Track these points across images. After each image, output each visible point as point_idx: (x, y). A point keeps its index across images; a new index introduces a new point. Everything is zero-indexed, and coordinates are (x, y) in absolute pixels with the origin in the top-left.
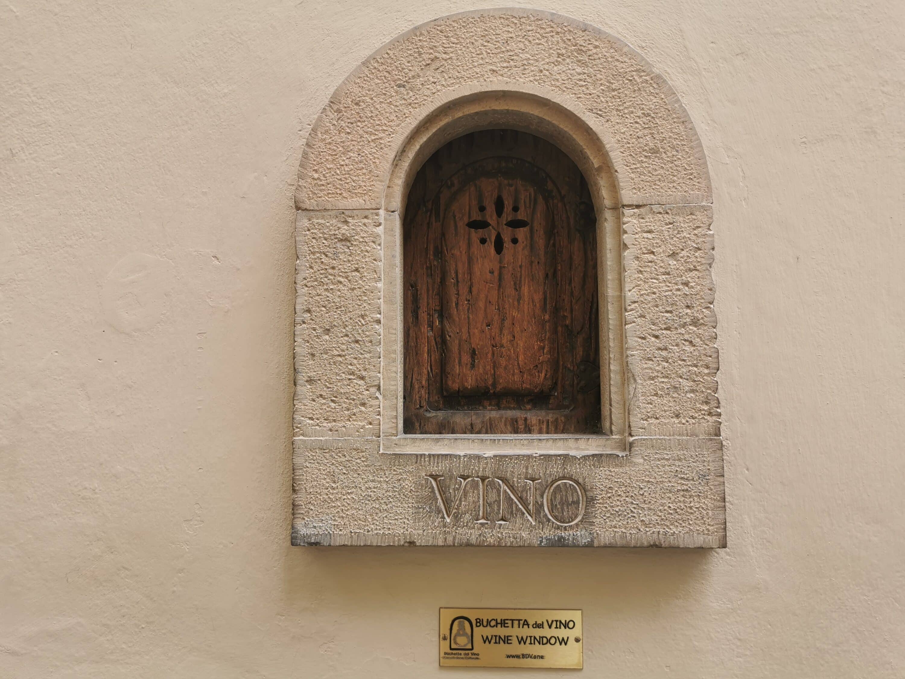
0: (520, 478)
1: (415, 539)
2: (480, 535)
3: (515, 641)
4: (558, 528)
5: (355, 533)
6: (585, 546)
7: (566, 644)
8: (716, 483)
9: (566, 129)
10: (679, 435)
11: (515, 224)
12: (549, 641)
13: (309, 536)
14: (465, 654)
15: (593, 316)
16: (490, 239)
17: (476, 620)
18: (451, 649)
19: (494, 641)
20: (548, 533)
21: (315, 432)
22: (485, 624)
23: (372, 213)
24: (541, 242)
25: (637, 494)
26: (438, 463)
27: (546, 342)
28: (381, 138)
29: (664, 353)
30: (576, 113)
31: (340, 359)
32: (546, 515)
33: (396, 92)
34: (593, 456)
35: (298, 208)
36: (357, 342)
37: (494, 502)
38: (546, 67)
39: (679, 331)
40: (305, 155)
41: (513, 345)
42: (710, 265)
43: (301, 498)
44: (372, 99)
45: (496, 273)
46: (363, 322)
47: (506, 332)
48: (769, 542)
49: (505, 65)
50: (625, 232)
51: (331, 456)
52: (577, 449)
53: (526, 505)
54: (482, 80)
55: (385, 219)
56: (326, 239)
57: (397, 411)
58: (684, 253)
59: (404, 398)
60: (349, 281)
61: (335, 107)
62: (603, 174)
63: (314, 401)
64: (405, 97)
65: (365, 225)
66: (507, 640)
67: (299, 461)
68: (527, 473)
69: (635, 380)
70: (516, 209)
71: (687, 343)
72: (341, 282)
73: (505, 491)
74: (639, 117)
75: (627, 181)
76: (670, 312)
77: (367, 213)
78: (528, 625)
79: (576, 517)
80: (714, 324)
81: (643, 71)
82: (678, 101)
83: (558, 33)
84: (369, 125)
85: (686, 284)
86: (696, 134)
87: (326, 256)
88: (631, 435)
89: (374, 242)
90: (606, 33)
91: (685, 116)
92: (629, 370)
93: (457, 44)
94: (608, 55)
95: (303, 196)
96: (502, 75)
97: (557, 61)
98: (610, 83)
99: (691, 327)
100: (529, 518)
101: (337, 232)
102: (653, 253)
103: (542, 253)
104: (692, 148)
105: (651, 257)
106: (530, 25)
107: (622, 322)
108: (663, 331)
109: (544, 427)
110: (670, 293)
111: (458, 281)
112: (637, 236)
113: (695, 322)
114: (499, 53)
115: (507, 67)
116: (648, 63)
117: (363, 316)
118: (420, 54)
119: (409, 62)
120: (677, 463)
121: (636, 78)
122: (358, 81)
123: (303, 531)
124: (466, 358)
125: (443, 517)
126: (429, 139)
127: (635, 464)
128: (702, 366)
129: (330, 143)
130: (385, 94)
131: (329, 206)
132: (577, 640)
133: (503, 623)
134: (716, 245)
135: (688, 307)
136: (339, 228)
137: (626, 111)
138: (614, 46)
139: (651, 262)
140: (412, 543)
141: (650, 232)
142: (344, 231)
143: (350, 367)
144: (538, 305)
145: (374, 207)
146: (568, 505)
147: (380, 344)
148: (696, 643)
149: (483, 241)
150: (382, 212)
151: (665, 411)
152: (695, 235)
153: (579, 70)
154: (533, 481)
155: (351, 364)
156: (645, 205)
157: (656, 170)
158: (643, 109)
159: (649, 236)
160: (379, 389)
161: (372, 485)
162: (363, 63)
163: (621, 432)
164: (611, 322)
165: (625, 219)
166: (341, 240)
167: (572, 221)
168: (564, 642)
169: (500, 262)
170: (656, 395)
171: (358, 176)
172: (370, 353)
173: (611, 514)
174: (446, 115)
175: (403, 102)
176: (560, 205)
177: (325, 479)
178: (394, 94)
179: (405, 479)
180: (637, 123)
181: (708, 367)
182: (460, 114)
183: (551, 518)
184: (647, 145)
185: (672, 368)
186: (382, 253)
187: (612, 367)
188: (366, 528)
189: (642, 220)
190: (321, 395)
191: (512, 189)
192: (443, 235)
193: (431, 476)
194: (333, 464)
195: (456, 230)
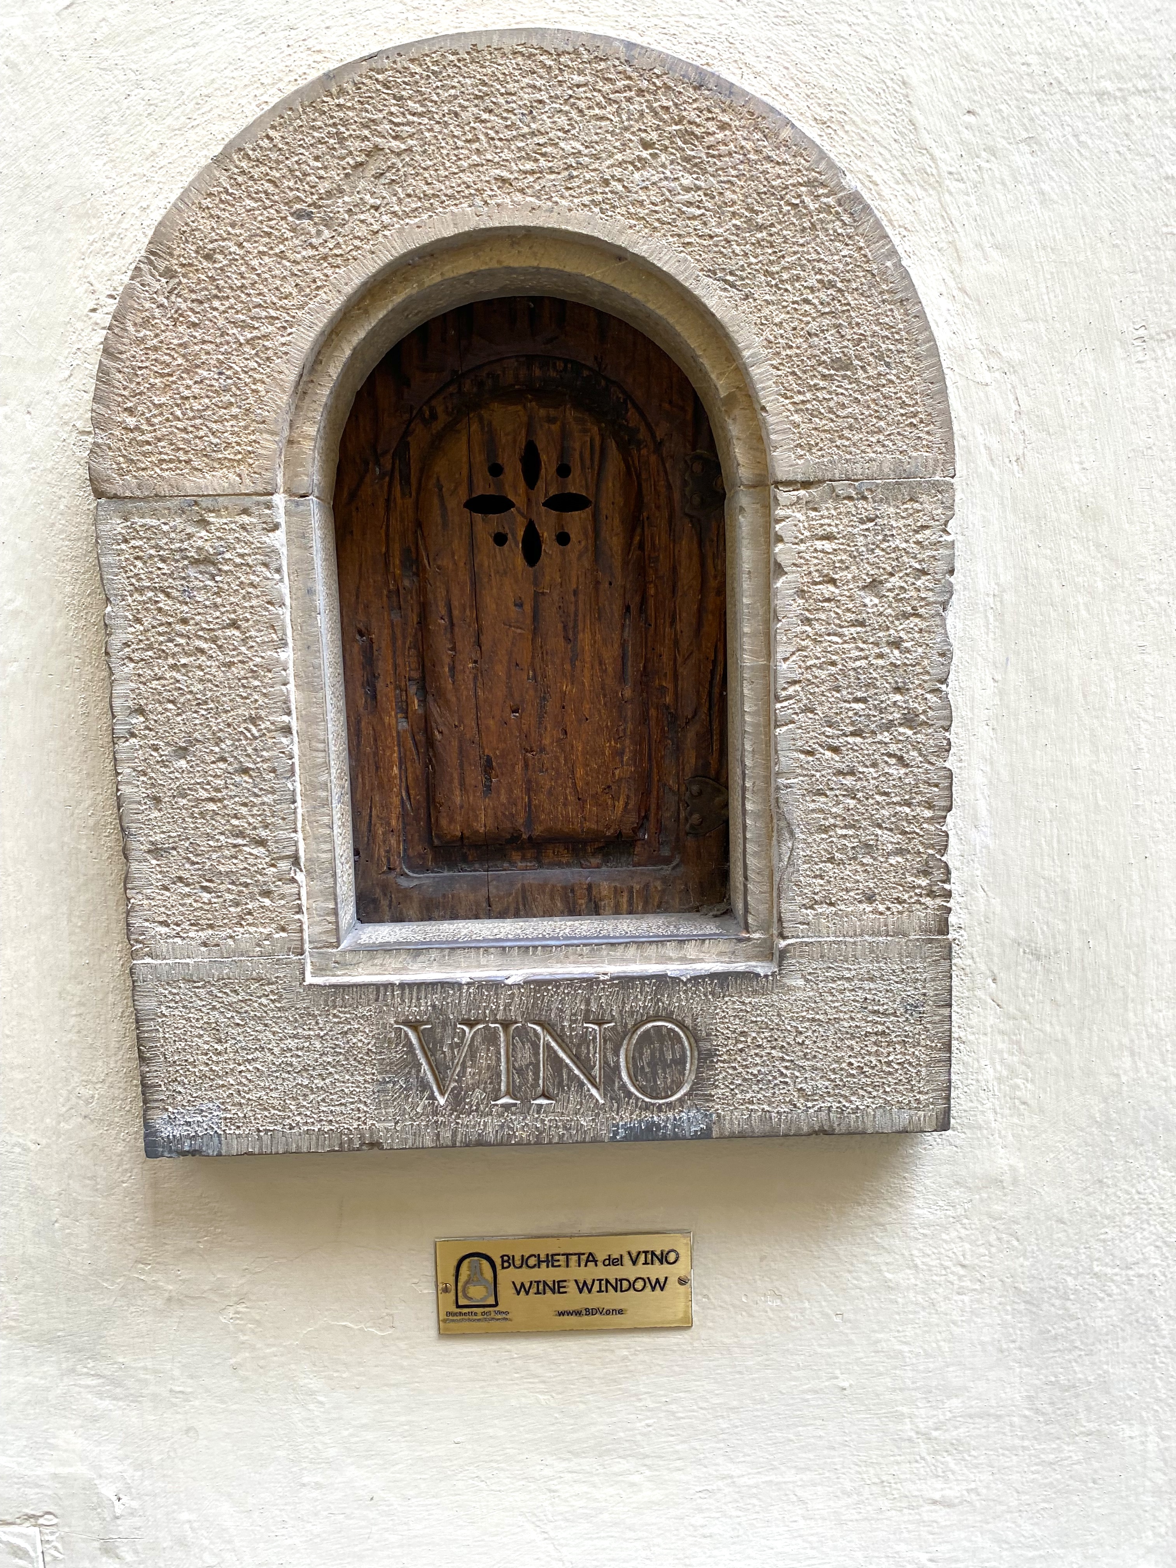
0: (575, 1021)
1: (381, 1138)
2: (502, 1127)
3: (572, 1288)
4: (647, 1107)
5: (267, 1131)
6: (696, 1137)
7: (662, 1289)
8: (937, 1018)
9: (661, 312)
10: (873, 934)
11: (564, 503)
12: (632, 1286)
13: (180, 1140)
14: (483, 1313)
15: (716, 690)
16: (514, 538)
17: (502, 1257)
18: (458, 1306)
19: (533, 1290)
20: (627, 1117)
21: (173, 949)
22: (518, 1263)
23: (258, 504)
24: (614, 542)
25: (792, 1043)
26: (418, 999)
27: (628, 742)
28: (265, 337)
29: (849, 781)
30: (681, 278)
31: (212, 806)
32: (624, 1087)
33: (293, 230)
34: (713, 976)
35: (99, 494)
36: (246, 771)
37: (527, 1066)
38: (617, 172)
39: (879, 737)
40: (103, 375)
41: (563, 751)
42: (945, 605)
43: (158, 1074)
44: (240, 245)
45: (528, 608)
46: (254, 730)
47: (549, 723)
49: (529, 166)
50: (780, 539)
51: (210, 993)
52: (683, 960)
53: (586, 1066)
54: (478, 201)
55: (288, 513)
56: (163, 560)
57: (335, 899)
58: (895, 581)
59: (356, 852)
60: (220, 647)
61: (162, 265)
62: (737, 412)
63: (167, 889)
64: (314, 240)
65: (243, 527)
66: (558, 1287)
67: (148, 1004)
68: (588, 1011)
69: (792, 834)
70: (564, 471)
71: (893, 761)
72: (202, 651)
73: (548, 1046)
74: (812, 289)
75: (784, 431)
76: (863, 700)
77: (248, 502)
78: (595, 1262)
79: (679, 1087)
80: (945, 723)
81: (823, 185)
82: (893, 253)
83: (641, 92)
84: (239, 306)
85: (896, 644)
86: (927, 327)
87: (168, 595)
88: (783, 936)
89: (265, 565)
90: (745, 93)
91: (906, 289)
92: (781, 816)
93: (421, 115)
94: (749, 145)
95: (106, 466)
96: (522, 191)
97: (640, 159)
98: (752, 210)
99: (901, 730)
100: (594, 1091)
101: (185, 545)
102: (833, 581)
103: (617, 562)
104: (917, 358)
105: (828, 590)
106: (581, 72)
107: (770, 721)
108: (850, 739)
110: (863, 663)
111: (452, 624)
112: (802, 547)
113: (910, 720)
114: (515, 138)
115: (533, 172)
116: (831, 165)
117: (253, 720)
118: (342, 140)
119: (317, 158)
120: (867, 985)
121: (807, 200)
122: (207, 202)
123: (167, 1131)
124: (475, 776)
125: (432, 1097)
126: (373, 333)
127: (790, 989)
128: (919, 804)
129: (156, 349)
130: (269, 235)
131: (165, 490)
132: (682, 1281)
133: (550, 1260)
134: (957, 565)
135: (897, 690)
136: (190, 536)
137: (785, 276)
138: (763, 124)
139: (828, 600)
140: (375, 1145)
141: (829, 537)
142: (200, 543)
143: (235, 822)
144: (610, 669)
145: (260, 488)
146: (666, 1066)
147: (293, 775)
149: (500, 539)
150: (279, 500)
151: (847, 890)
152: (918, 543)
153: (687, 180)
154: (600, 1024)
155: (236, 817)
156: (820, 482)
157: (843, 406)
158: (820, 272)
159: (828, 546)
160: (296, 861)
161: (292, 1043)
162: (216, 160)
163: (765, 927)
164: (748, 718)
165: (780, 512)
166: (195, 562)
167: (677, 496)
168: (660, 1285)
169: (536, 582)
170: (831, 860)
171: (221, 421)
172: (273, 792)
173: (745, 1080)
174: (406, 279)
175: (311, 252)
176: (653, 458)
177: (200, 1036)
178: (289, 234)
179: (358, 1029)
180: (807, 301)
181: (930, 806)
182: (435, 278)
183: (633, 1089)
184: (826, 351)
185: (862, 809)
186: (285, 589)
187: (749, 806)
188: (288, 1121)
189: (813, 514)
190: (180, 879)
191: (555, 428)
192: (419, 524)
193: (406, 1023)
194: (214, 1008)
195: (444, 515)
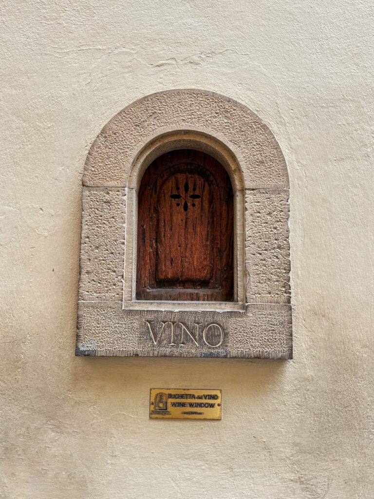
0: (192, 323)
1: (138, 353)
2: (171, 351)
3: (188, 405)
4: (210, 348)
5: (108, 350)
6: (223, 357)
8: (288, 327)
9: (219, 150)
10: (271, 303)
11: (194, 197)
12: (204, 406)
13: (85, 351)
15: (231, 243)
16: (181, 204)
17: (169, 395)
18: (155, 409)
19: (177, 405)
20: (205, 350)
21: (89, 298)
22: (173, 397)
23: (121, 189)
24: (206, 206)
25: (249, 331)
26: (151, 315)
27: (208, 256)
28: (126, 152)
29: (264, 262)
30: (224, 142)
31: (103, 262)
32: (204, 342)
33: (135, 129)
34: (228, 312)
35: (83, 185)
36: (112, 253)
37: (179, 335)
38: (210, 119)
39: (271, 251)
40: (88, 158)
41: (191, 257)
42: (287, 219)
43: (82, 332)
44: (122, 132)
45: (184, 221)
46: (115, 243)
47: (188, 250)
48: (314, 356)
49: (189, 117)
50: (246, 202)
51: (97, 311)
52: (221, 308)
53: (194, 336)
54: (177, 124)
55: (128, 193)
56: (97, 202)
57: (132, 288)
58: (275, 213)
59: (137, 282)
60: (109, 223)
61: (104, 135)
62: (237, 173)
63: (89, 282)
64: (139, 131)
65: (117, 195)
66: (183, 405)
67: (81, 313)
68: (195, 320)
69: (249, 275)
70: (194, 189)
71: (275, 257)
72: (105, 223)
73: (184, 329)
74: (255, 145)
75: (248, 177)
76: (267, 242)
77: (119, 189)
78: (194, 397)
79: (219, 343)
80: (288, 248)
81: (257, 122)
82: (274, 138)
83: (216, 102)
84: (121, 145)
85: (275, 228)
86: (282, 154)
87: (98, 210)
88: (247, 302)
89: (122, 204)
90: (239, 103)
91: (277, 146)
92: (246, 270)
93: (166, 106)
94: (240, 114)
95: (86, 179)
96: (188, 122)
97: (215, 116)
98: (241, 128)
99: (277, 250)
100: (196, 343)
101: (103, 198)
102: (259, 212)
103: (207, 211)
104: (280, 161)
105: (258, 215)
106: (202, 98)
107: (244, 246)
108: (264, 252)
109: (206, 298)
110: (267, 232)
111: (165, 225)
112: (252, 204)
113: (279, 247)
114: (186, 111)
115: (190, 118)
116: (259, 118)
117: (115, 241)
118: (147, 110)
119: (141, 114)
120: (269, 316)
121: (254, 126)
122: (116, 122)
123: (82, 349)
124: (168, 263)
125: (153, 342)
126: (151, 153)
127: (248, 317)
128: (282, 269)
129: (100, 153)
130: (129, 130)
131: (99, 185)
132: (219, 405)
133: (182, 396)
134: (290, 209)
135: (276, 240)
136: (104, 196)
137: (248, 142)
138: (244, 110)
139: (258, 217)
140: (137, 355)
141: (258, 202)
142: (107, 198)
143: (108, 266)
144: (204, 237)
145: (122, 186)
146: (215, 336)
147: (124, 254)
148: (278, 407)
149: (178, 205)
150: (126, 189)
151: (264, 291)
152: (281, 204)
153: (226, 121)
154: (198, 324)
155: (109, 265)
156: (256, 189)
157: (262, 172)
158: (256, 141)
159: (258, 204)
160: (123, 277)
161: (117, 325)
162: (118, 114)
163: (242, 301)
164: (238, 246)
165: (246, 196)
166: (105, 202)
167: (222, 196)
168: (212, 406)
169: (186, 215)
170: (259, 282)
171: (114, 170)
172: (119, 259)
173: (236, 341)
174: (160, 141)
175: (138, 134)
176: (216, 188)
177: (93, 322)
178: (133, 130)
179: (135, 322)
180: (253, 148)
181: (285, 269)
182: (167, 141)
183: (206, 343)
184: (258, 159)
185: (267, 269)
186: (126, 209)
187: (238, 269)
188: (114, 347)
189: (254, 196)
190: (93, 280)
191: (193, 179)
192: (158, 201)
193: (147, 321)
194: (98, 315)
195: (165, 199)
